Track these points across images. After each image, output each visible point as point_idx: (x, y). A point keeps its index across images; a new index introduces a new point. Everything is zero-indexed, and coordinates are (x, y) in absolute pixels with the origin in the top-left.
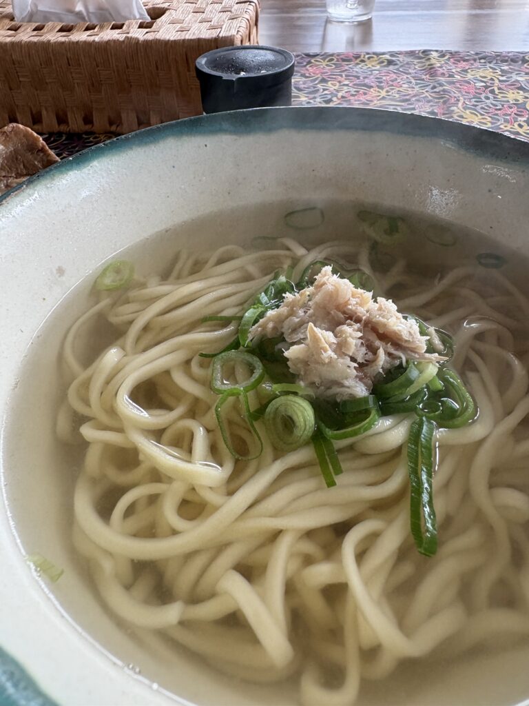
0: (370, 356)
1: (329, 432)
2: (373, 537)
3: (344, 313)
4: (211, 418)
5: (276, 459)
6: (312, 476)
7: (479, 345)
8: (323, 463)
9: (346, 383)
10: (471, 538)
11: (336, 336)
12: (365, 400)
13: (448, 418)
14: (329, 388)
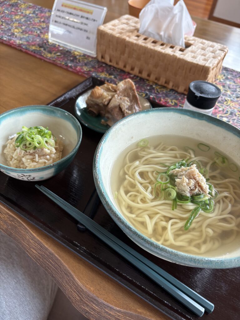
0: (194, 189)
1: (177, 200)
2: (176, 223)
3: (194, 177)
4: (154, 186)
5: (164, 200)
6: (171, 207)
8: (173, 205)
9: (186, 192)
10: (197, 234)
11: (189, 181)
12: (189, 197)
13: (205, 210)
14: (182, 191)
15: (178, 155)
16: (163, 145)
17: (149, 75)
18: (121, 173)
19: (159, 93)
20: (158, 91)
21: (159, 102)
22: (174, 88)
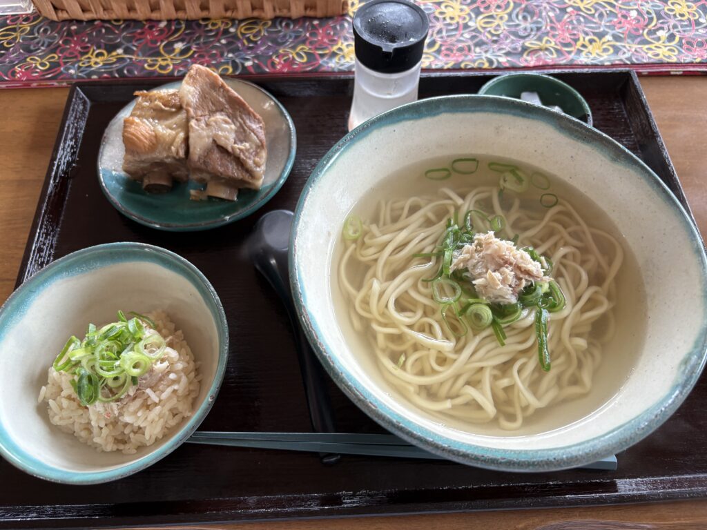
0: (518, 283)
1: (499, 321)
2: (523, 365)
3: (503, 259)
4: (438, 316)
5: (475, 335)
6: (493, 341)
7: (565, 261)
8: (497, 335)
9: (507, 297)
10: (562, 359)
11: (501, 274)
12: (516, 304)
13: (552, 308)
14: (497, 298)
15: (431, 216)
16: (386, 204)
17: (204, 7)
18: (357, 324)
19: (255, 42)
20: (249, 40)
21: (272, 70)
22: (278, 13)
